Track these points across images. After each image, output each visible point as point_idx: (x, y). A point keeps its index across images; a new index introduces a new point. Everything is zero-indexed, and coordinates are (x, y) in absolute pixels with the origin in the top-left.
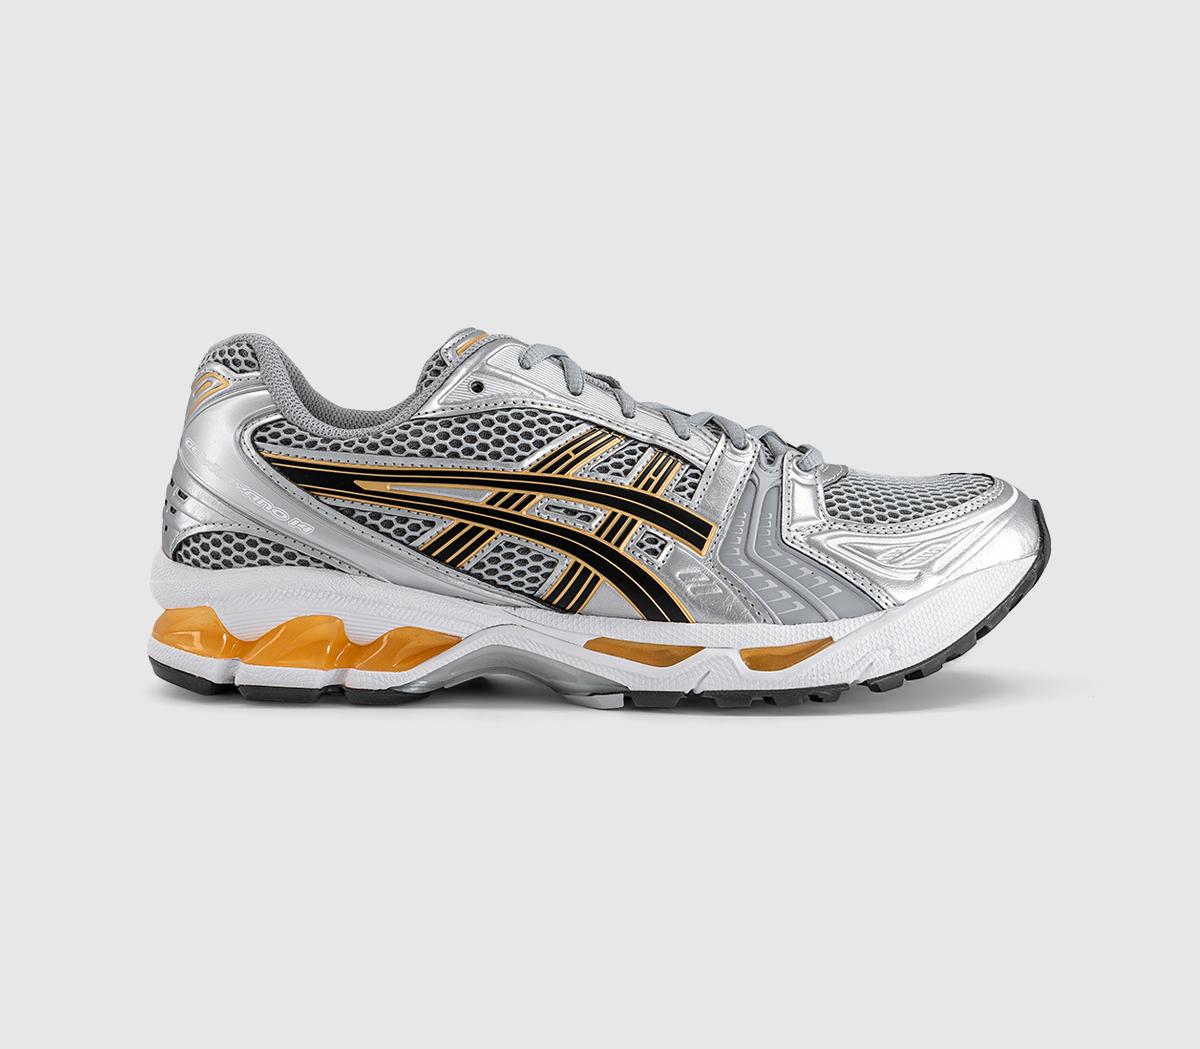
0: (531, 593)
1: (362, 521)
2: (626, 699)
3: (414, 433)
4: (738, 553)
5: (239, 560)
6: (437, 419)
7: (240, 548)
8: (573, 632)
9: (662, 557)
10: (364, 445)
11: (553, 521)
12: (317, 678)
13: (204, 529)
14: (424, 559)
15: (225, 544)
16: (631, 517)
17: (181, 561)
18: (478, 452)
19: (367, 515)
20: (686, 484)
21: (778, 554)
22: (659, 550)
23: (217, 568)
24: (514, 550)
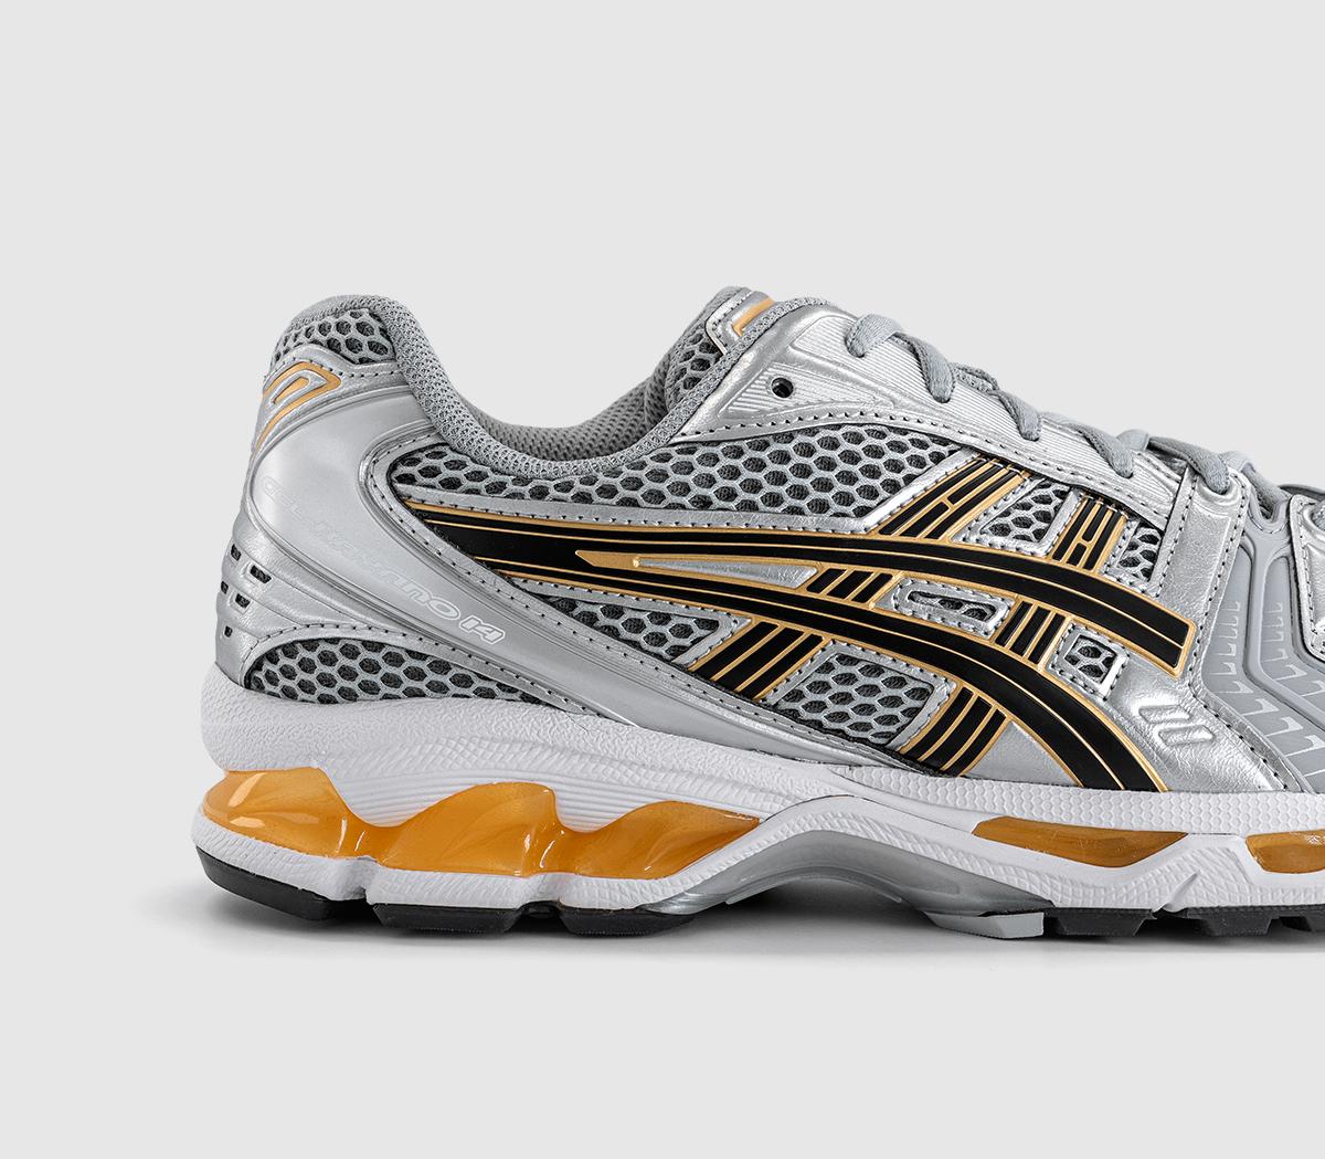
0: (881, 741)
1: (589, 620)
2: (1046, 922)
3: (678, 468)
4: (1234, 672)
5: (370, 688)
6: (718, 443)
7: (371, 667)
8: (956, 808)
9: (1110, 679)
10: (592, 489)
11: (923, 619)
12: (514, 891)
13: (307, 635)
14: (699, 685)
15: (343, 661)
16: (1054, 611)
17: (261, 688)
18: (789, 501)
19: (597, 610)
20: (1136, 553)
21: (1300, 673)
22: (1103, 668)
23: (328, 702)
24: (855, 670)
